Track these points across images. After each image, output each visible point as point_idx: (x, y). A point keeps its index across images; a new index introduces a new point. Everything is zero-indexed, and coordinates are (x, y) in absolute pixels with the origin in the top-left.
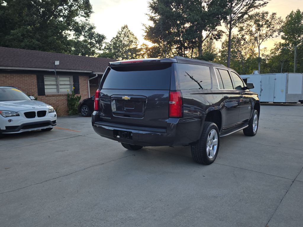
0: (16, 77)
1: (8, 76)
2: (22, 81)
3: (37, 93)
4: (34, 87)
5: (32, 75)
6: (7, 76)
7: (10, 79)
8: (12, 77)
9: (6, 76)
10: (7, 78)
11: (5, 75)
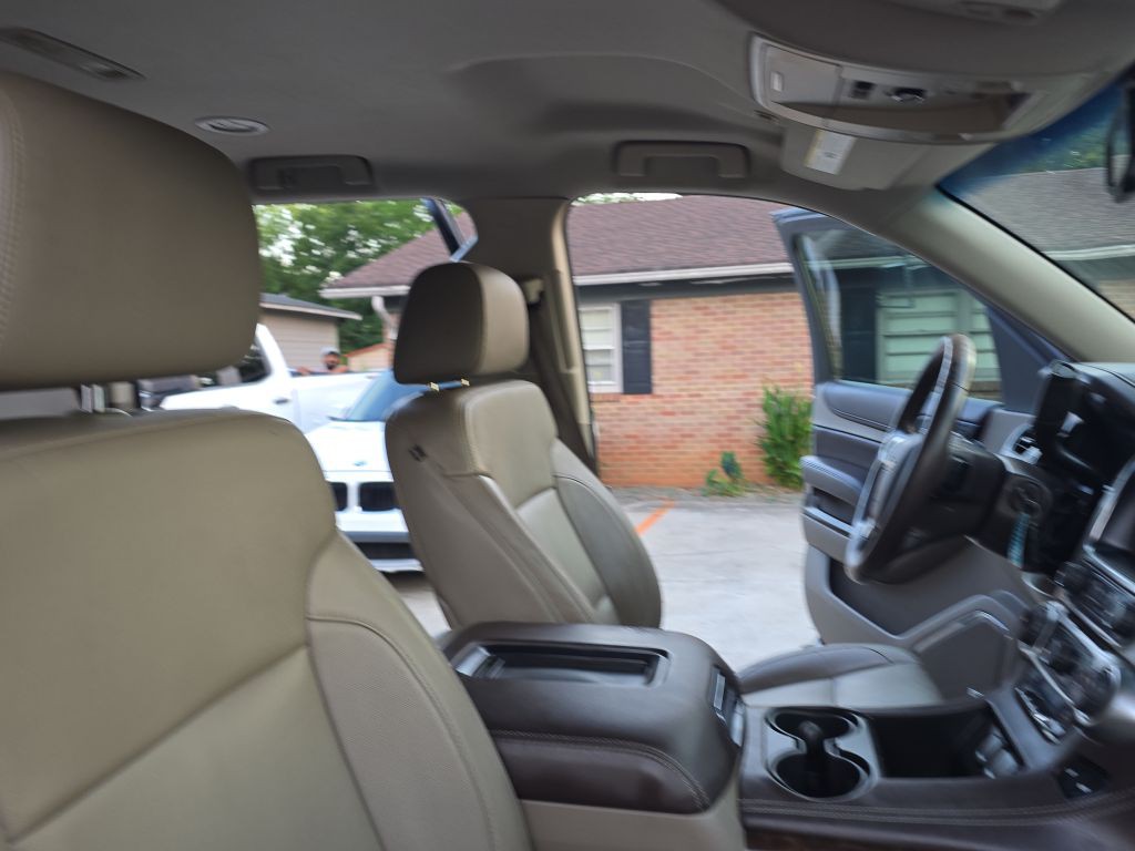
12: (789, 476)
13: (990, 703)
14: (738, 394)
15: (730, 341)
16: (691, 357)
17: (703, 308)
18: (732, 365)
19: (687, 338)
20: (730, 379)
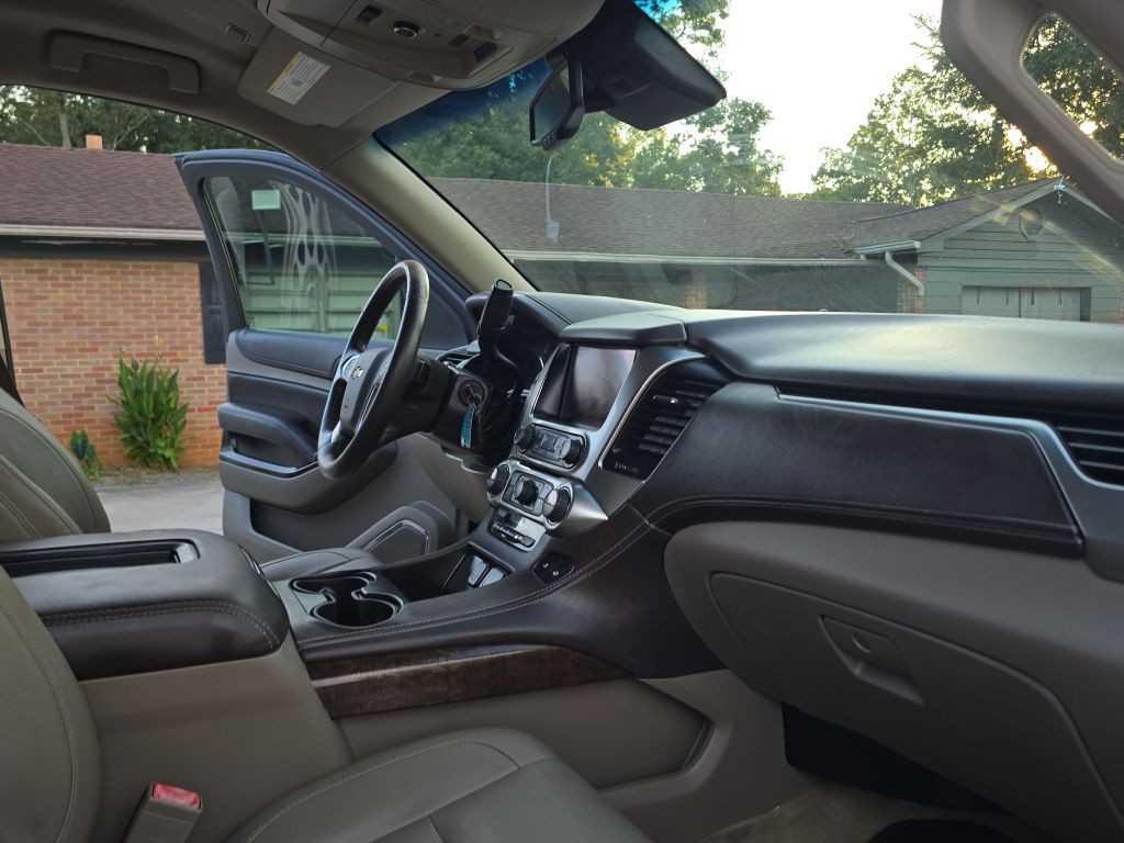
0: (91, 272)
1: (54, 267)
2: (123, 292)
3: (201, 352)
4: (187, 323)
5: (178, 266)
6: (50, 270)
7: (61, 281)
8: (74, 274)
9: (45, 271)
10: (51, 278)
11: (36, 264)
12: (152, 456)
13: (471, 543)
14: (89, 369)
15: (75, 310)
16: (26, 326)
17: (38, 272)
18: (79, 337)
19: (19, 304)
20: (77, 353)
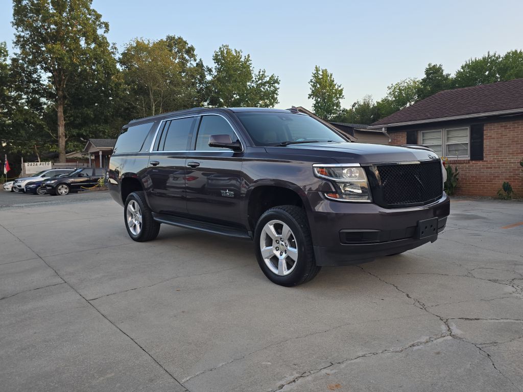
7: (512, 129)
8: (516, 126)
10: (508, 128)
11: (504, 124)
14: (518, 160)
16: (499, 145)
17: (504, 126)
18: (516, 149)
19: (497, 138)
20: (515, 154)
